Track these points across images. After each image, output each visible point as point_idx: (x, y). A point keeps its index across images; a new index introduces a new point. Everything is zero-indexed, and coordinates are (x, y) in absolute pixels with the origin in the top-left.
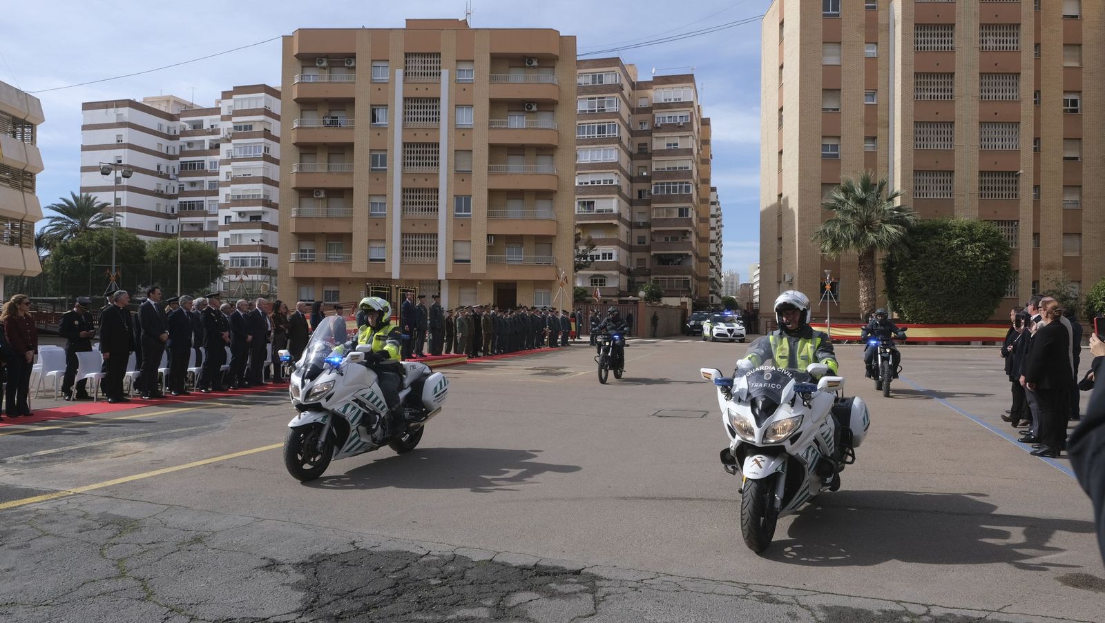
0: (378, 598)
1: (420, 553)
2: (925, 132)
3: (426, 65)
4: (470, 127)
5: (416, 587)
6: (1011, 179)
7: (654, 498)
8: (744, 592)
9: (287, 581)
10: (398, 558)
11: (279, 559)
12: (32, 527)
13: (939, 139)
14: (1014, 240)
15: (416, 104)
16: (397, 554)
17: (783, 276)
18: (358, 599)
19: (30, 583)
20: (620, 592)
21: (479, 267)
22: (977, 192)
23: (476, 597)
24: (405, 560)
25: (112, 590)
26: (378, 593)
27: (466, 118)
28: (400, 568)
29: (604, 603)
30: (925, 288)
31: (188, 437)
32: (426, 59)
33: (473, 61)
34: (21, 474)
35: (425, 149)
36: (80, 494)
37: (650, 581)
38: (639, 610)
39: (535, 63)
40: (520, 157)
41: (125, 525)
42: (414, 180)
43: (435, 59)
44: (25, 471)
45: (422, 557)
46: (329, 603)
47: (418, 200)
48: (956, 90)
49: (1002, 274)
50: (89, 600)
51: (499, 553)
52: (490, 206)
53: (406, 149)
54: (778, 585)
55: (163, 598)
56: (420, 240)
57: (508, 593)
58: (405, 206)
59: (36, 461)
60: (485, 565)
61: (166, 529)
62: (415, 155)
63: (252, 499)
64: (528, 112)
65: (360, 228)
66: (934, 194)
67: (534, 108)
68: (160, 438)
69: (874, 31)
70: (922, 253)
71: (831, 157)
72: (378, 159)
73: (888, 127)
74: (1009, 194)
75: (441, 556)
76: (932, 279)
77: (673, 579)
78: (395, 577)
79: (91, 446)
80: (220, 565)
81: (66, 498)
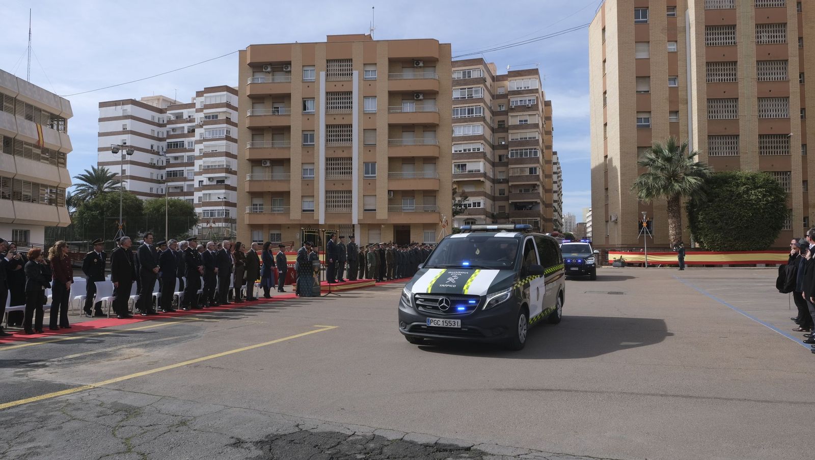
1: (348, 433)
2: (716, 106)
3: (342, 68)
4: (374, 112)
6: (784, 139)
7: (523, 390)
9: (249, 456)
10: (331, 437)
11: (243, 439)
12: (64, 413)
13: (727, 111)
14: (788, 186)
15: (337, 97)
16: (331, 434)
17: (609, 217)
21: (382, 214)
22: (757, 150)
24: (338, 439)
27: (371, 106)
28: (333, 445)
30: (718, 225)
31: (175, 344)
32: (342, 64)
33: (376, 64)
34: (56, 372)
35: (342, 129)
36: (98, 388)
37: (525, 456)
39: (421, 64)
40: (412, 133)
41: (130, 412)
42: (335, 151)
43: (349, 64)
44: (60, 370)
45: (349, 436)
47: (337, 166)
48: (739, 74)
49: (779, 213)
51: (407, 433)
52: (390, 169)
53: (328, 129)
54: (625, 459)
56: (339, 195)
58: (328, 171)
59: (67, 362)
60: (397, 443)
61: (160, 415)
62: (335, 133)
63: (222, 392)
64: (416, 100)
65: (295, 187)
66: (724, 152)
67: (421, 97)
68: (154, 344)
69: (675, 32)
70: (716, 197)
71: (644, 128)
72: (308, 137)
73: (687, 103)
74: (783, 151)
75: (364, 436)
76: (725, 217)
77: (543, 454)
78: (330, 452)
79: (106, 352)
80: (200, 442)
81: (88, 391)
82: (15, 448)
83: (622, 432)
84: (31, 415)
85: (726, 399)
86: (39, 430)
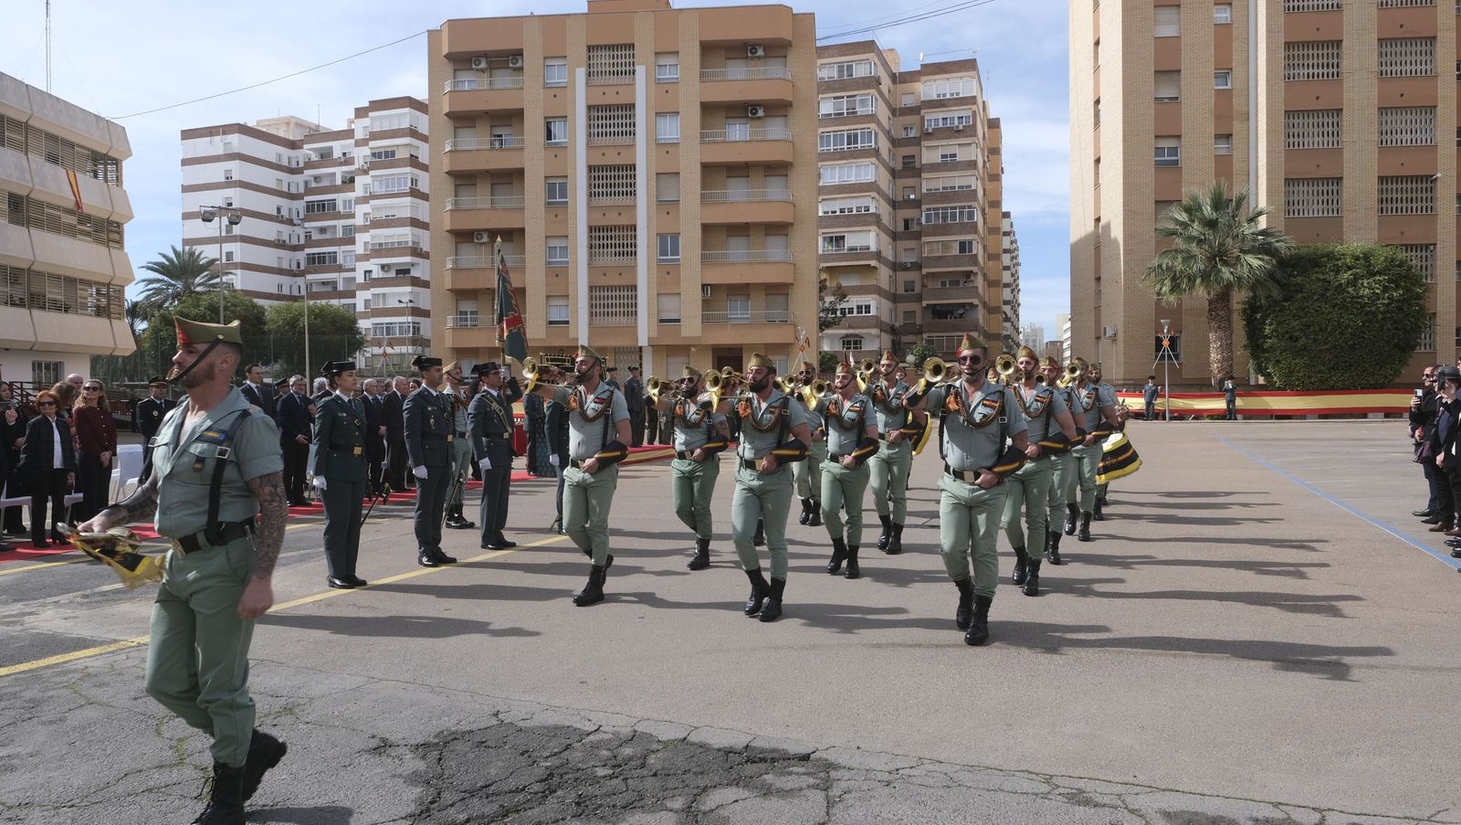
0: (521, 796)
1: (586, 729)
2: (1301, 125)
3: (615, 61)
4: (675, 141)
5: (576, 780)
6: (1424, 186)
7: (919, 646)
8: (1045, 788)
9: (399, 771)
10: (555, 736)
11: (393, 739)
12: (75, 692)
13: (1321, 134)
14: (1429, 272)
15: (608, 114)
16: (556, 730)
17: (1102, 329)
18: (495, 798)
19: (55, 774)
20: (865, 788)
21: (692, 328)
22: (1376, 206)
23: (660, 796)
24: (566, 737)
25: (162, 784)
26: (523, 789)
27: (670, 130)
28: (556, 750)
29: (840, 805)
30: (1302, 341)
31: (296, 565)
32: (616, 53)
33: (678, 52)
34: (76, 617)
35: (616, 173)
37: (908, 772)
38: (890, 816)
39: (760, 52)
40: (743, 179)
42: (604, 215)
43: (628, 53)
44: (82, 613)
45: (589, 734)
46: (452, 805)
47: (609, 242)
48: (1345, 64)
49: (1412, 320)
50: (129, 799)
51: (696, 728)
52: (705, 246)
53: (593, 174)
54: (1094, 777)
56: (614, 294)
57: (705, 789)
58: (593, 250)
59: (96, 599)
60: (676, 747)
62: (605, 181)
63: (369, 651)
64: (752, 118)
65: (535, 281)
66: (1314, 210)
67: (761, 113)
70: (1297, 292)
71: (1168, 165)
72: (556, 190)
73: (1248, 120)
74: (1422, 207)
75: (616, 734)
76: (1312, 329)
77: (943, 768)
78: (549, 764)
80: (313, 746)
81: (127, 651)
83: (1096, 724)
84: (15, 695)
85: (1294, 662)
86: (24, 724)
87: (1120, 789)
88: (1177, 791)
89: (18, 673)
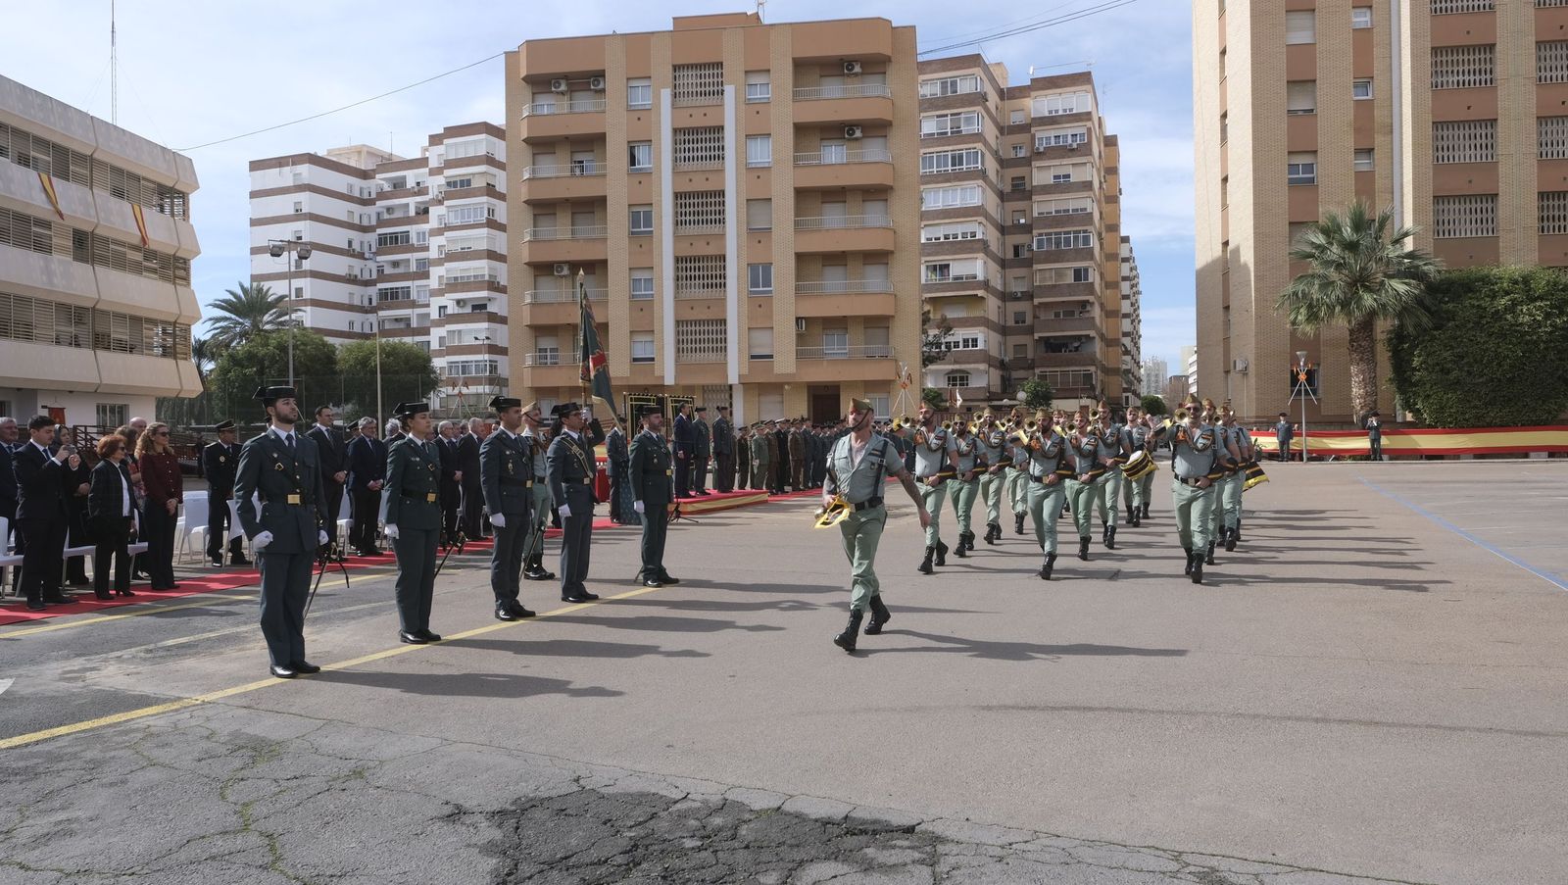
0: (603, 870)
1: (673, 796)
2: (1450, 137)
3: (703, 81)
4: (767, 165)
5: (662, 851)
7: (1034, 708)
8: (1174, 866)
9: (474, 840)
10: (640, 804)
11: (467, 805)
12: (137, 753)
13: (1473, 147)
15: (695, 137)
16: (640, 798)
17: (1232, 363)
18: (575, 870)
19: (115, 840)
20: (976, 864)
21: (785, 364)
22: (1536, 224)
23: (752, 870)
24: (652, 805)
25: (226, 852)
26: (606, 861)
27: (761, 153)
28: (641, 819)
29: (948, 882)
30: (1455, 374)
31: (367, 618)
32: (703, 72)
33: (769, 71)
34: (139, 673)
35: (704, 200)
36: (210, 703)
37: (1023, 846)
39: (857, 69)
40: (842, 204)
41: (260, 750)
42: (692, 244)
43: (716, 72)
44: (145, 668)
45: (676, 802)
46: (530, 878)
47: (697, 273)
48: (1499, 70)
50: (191, 867)
51: (791, 796)
52: (798, 277)
53: (679, 201)
54: (1229, 854)
55: (294, 866)
56: (702, 328)
57: (801, 863)
58: (680, 282)
59: (161, 654)
60: (769, 817)
61: (316, 757)
62: (692, 209)
63: (443, 711)
64: (849, 140)
65: (618, 315)
66: (1466, 230)
67: (858, 134)
70: (1449, 320)
71: (1303, 183)
72: (641, 219)
73: (1392, 132)
75: (705, 802)
76: (1465, 361)
77: (1060, 842)
78: (633, 834)
79: (237, 632)
80: (383, 813)
81: (190, 709)
82: (31, 822)
83: (1228, 796)
84: (75, 756)
85: (1450, 728)
86: (84, 786)
87: (1257, 868)
88: (1321, 871)
89: (78, 732)
